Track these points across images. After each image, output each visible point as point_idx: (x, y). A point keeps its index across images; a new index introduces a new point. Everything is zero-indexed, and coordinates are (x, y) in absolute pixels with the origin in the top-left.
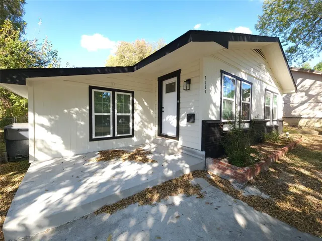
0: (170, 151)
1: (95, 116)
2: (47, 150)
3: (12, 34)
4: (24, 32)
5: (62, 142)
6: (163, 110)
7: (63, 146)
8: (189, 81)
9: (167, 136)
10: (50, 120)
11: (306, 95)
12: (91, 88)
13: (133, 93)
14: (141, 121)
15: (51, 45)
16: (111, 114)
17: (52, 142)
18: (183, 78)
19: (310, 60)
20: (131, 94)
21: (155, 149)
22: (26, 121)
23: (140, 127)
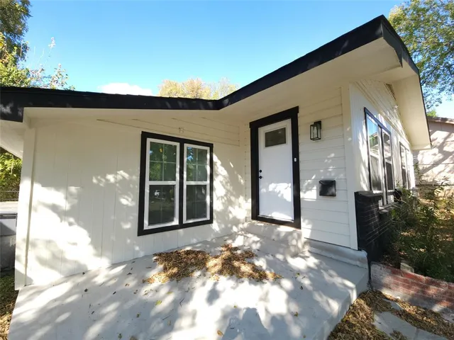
0: (293, 250)
1: (150, 186)
2: (55, 260)
3: (5, 58)
4: (23, 57)
5: (89, 240)
6: (260, 174)
7: (91, 250)
8: (318, 124)
9: (272, 221)
10: (68, 196)
11: (439, 152)
12: (145, 136)
13: (211, 146)
14: (226, 195)
15: (65, 76)
16: (176, 183)
17: (69, 243)
18: (304, 121)
19: (437, 106)
20: (208, 149)
21: (259, 245)
22: (14, 197)
23: (223, 204)
